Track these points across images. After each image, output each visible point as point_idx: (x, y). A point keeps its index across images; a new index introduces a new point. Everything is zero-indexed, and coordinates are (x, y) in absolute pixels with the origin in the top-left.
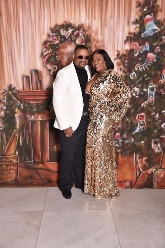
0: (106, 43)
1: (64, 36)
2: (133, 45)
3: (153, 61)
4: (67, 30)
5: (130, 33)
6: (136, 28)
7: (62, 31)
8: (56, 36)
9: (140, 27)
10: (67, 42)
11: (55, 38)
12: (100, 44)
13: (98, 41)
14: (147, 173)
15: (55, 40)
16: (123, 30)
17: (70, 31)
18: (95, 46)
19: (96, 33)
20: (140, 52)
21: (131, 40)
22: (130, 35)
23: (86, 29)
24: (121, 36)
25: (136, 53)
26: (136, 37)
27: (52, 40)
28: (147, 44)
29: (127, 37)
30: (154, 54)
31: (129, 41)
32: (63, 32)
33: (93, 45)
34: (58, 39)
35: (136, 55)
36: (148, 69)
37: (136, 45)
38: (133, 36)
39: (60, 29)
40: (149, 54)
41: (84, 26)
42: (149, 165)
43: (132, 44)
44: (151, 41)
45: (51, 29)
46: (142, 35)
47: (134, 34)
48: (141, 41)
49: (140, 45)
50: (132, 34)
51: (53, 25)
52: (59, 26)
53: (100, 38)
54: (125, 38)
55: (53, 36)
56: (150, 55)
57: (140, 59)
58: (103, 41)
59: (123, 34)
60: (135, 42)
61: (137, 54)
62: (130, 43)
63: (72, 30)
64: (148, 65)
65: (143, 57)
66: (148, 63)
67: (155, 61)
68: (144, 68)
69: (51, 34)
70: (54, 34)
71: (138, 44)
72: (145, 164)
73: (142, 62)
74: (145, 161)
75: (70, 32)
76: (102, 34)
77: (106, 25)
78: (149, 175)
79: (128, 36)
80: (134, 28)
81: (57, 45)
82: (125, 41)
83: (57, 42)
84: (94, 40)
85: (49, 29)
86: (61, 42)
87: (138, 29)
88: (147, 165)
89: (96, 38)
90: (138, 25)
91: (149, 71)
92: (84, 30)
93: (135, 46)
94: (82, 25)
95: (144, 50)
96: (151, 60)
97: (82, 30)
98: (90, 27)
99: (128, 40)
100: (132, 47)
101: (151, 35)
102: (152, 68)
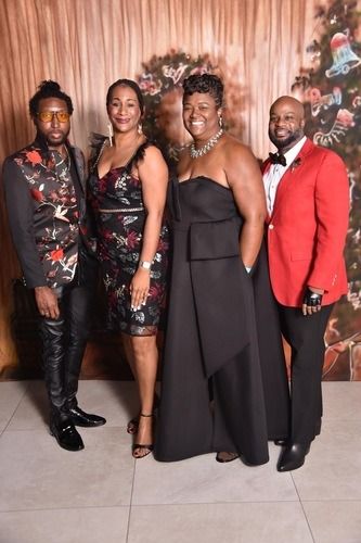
0: (254, 90)
1: (171, 80)
2: (309, 94)
3: (349, 126)
4: (176, 68)
5: (302, 70)
6: (315, 58)
7: (165, 68)
8: (154, 80)
9: (323, 58)
10: (175, 90)
11: (152, 83)
12: (242, 93)
13: (238, 88)
14: (336, 351)
15: (153, 87)
16: (289, 65)
17: (182, 68)
18: (233, 97)
19: (235, 72)
20: (322, 108)
21: (304, 84)
22: (304, 75)
23: (214, 65)
24: (284, 76)
25: (315, 109)
26: (314, 79)
27: (145, 87)
28: (337, 92)
29: (297, 79)
30: (351, 111)
31: (302, 86)
32: (167, 72)
33: (229, 95)
34: (158, 85)
35: (315, 114)
36: (338, 141)
37: (314, 94)
38: (308, 76)
39: (161, 66)
40: (340, 111)
41: (211, 58)
42: (342, 334)
43: (306, 91)
44: (344, 86)
45: (143, 65)
46: (327, 73)
47: (311, 72)
48: (325, 84)
49: (322, 94)
50: (307, 71)
51: (147, 58)
52: (160, 58)
53: (241, 80)
54: (292, 81)
55: (148, 79)
56: (343, 113)
57: (323, 122)
58: (248, 88)
59: (288, 73)
60: (312, 87)
61: (318, 111)
62: (304, 90)
63: (186, 67)
64: (338, 133)
65: (329, 117)
66: (338, 129)
67: (353, 124)
68: (330, 140)
69: (145, 76)
70: (150, 75)
71: (318, 93)
72: (334, 333)
73: (327, 128)
74: (335, 326)
75: (183, 71)
76: (247, 73)
77: (254, 55)
78: (341, 353)
79: (298, 75)
80: (310, 61)
81: (157, 97)
82: (293, 87)
83: (156, 91)
84: (231, 85)
85: (140, 65)
86: (164, 91)
87: (318, 62)
88: (338, 333)
89: (234, 81)
90: (319, 54)
91: (341, 146)
92: (210, 66)
93: (312, 96)
94: (207, 56)
95: (331, 103)
96: (345, 124)
97: (205, 65)
98: (221, 60)
99: (298, 84)
100: (307, 99)
101: (344, 72)
102: (348, 140)
